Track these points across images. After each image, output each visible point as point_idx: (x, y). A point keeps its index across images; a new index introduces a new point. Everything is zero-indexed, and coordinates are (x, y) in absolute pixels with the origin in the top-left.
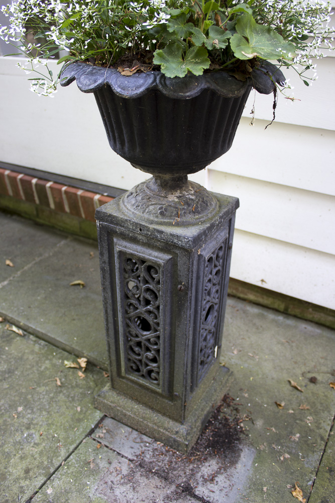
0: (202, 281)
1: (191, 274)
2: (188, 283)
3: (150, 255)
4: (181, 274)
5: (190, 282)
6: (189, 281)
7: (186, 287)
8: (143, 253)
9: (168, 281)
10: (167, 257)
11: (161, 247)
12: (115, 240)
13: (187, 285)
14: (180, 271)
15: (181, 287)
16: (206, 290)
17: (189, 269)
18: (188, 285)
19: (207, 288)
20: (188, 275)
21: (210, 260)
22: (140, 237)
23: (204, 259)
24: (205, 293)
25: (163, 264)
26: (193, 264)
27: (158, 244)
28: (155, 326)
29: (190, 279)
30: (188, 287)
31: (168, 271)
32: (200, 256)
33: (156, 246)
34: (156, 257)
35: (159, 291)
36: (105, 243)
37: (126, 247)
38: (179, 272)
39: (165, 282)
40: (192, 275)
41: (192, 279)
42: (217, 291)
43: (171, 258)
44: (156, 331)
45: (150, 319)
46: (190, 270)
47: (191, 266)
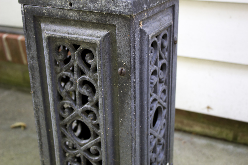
1: (132, 50)
2: (130, 62)
3: (83, 34)
4: (121, 52)
5: (132, 62)
6: (130, 59)
7: (128, 68)
8: (74, 34)
9: (106, 65)
10: (103, 33)
11: (95, 21)
12: (43, 25)
13: (128, 65)
14: (119, 48)
15: (122, 69)
16: (152, 83)
17: (130, 43)
18: (130, 65)
19: (153, 81)
20: (129, 52)
22: (70, 14)
24: (151, 87)
25: (99, 42)
27: (92, 18)
28: (95, 129)
29: (132, 58)
30: (131, 68)
31: (105, 51)
33: (90, 20)
34: (91, 36)
36: (31, 31)
37: (55, 31)
38: (118, 50)
39: (102, 67)
40: (134, 52)
41: (134, 59)
42: (164, 91)
43: (108, 33)
44: (96, 135)
45: (88, 121)
46: (132, 45)
47: (132, 39)
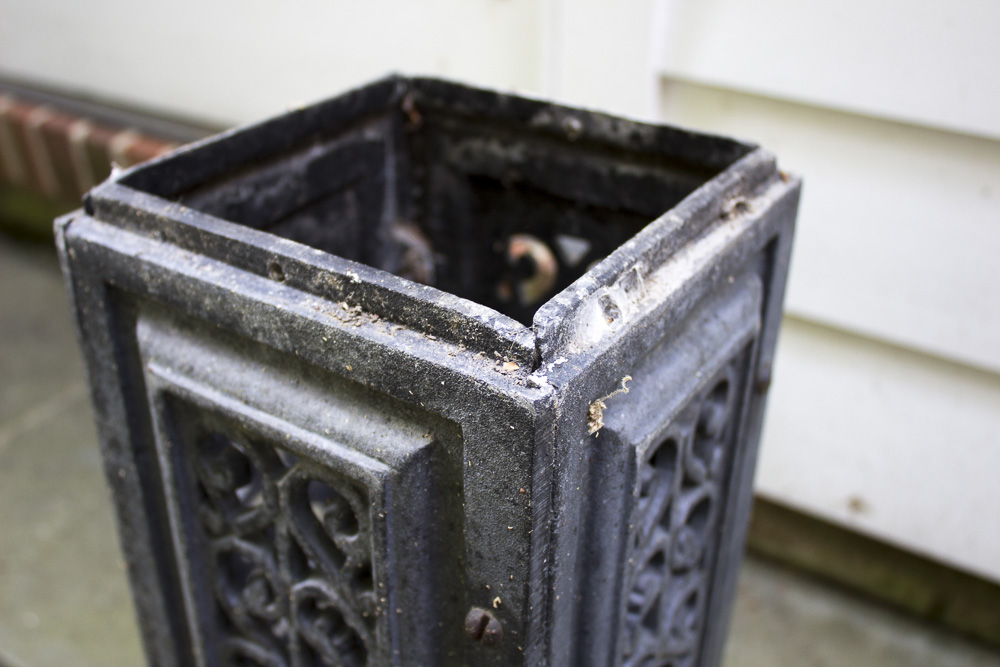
0: (610, 575)
1: (540, 549)
2: (526, 602)
3: (309, 423)
4: (482, 547)
5: (536, 597)
6: (527, 590)
7: (512, 622)
8: (272, 410)
9: (413, 576)
10: (403, 442)
11: (363, 381)
12: (144, 332)
13: (517, 611)
14: (476, 528)
15: (485, 620)
16: (634, 609)
17: (529, 525)
18: (526, 611)
19: (637, 599)
20: (525, 558)
21: (664, 453)
23: (624, 456)
24: (632, 628)
25: (377, 483)
26: (554, 492)
27: (349, 362)
29: (536, 583)
30: (526, 624)
31: (407, 522)
32: (605, 442)
33: (339, 370)
34: (344, 440)
35: (370, 622)
36: (101, 343)
37: (190, 372)
38: (470, 536)
39: (394, 582)
40: (550, 555)
41: (549, 580)
42: (691, 601)
43: (428, 450)
46: (536, 531)
47: (540, 506)
